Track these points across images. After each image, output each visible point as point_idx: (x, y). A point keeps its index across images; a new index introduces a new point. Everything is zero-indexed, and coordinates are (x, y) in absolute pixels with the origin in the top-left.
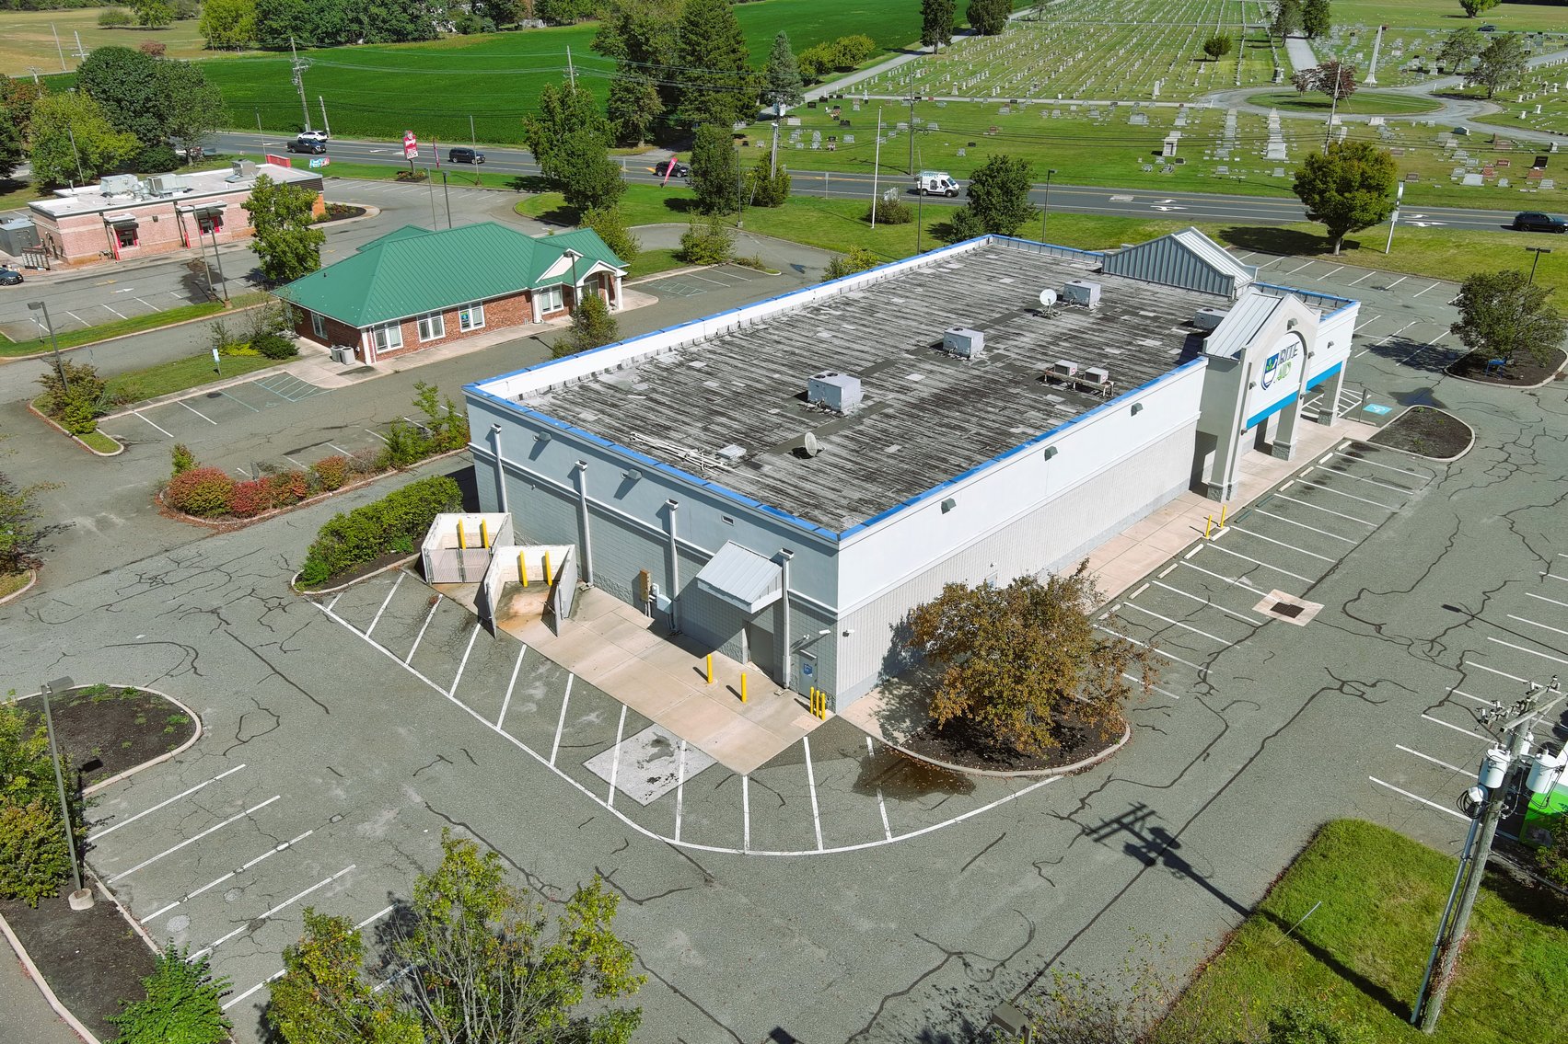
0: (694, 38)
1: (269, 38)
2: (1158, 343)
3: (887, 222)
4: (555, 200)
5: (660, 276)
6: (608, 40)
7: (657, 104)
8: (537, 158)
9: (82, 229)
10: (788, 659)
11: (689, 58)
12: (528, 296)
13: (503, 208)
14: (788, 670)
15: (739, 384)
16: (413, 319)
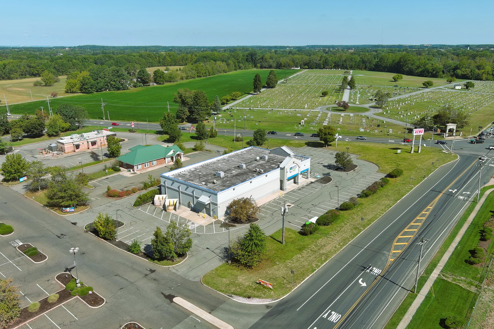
0: (196, 100)
1: (84, 91)
2: (275, 166)
3: (238, 141)
4: (166, 137)
5: (190, 154)
6: (177, 100)
7: (188, 114)
8: (162, 128)
9: (69, 146)
10: (211, 212)
11: (195, 104)
12: (165, 158)
13: (155, 139)
14: (211, 214)
15: (205, 173)
16: (144, 163)
